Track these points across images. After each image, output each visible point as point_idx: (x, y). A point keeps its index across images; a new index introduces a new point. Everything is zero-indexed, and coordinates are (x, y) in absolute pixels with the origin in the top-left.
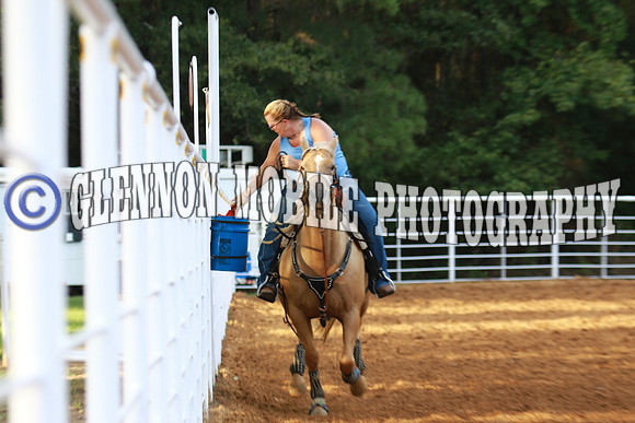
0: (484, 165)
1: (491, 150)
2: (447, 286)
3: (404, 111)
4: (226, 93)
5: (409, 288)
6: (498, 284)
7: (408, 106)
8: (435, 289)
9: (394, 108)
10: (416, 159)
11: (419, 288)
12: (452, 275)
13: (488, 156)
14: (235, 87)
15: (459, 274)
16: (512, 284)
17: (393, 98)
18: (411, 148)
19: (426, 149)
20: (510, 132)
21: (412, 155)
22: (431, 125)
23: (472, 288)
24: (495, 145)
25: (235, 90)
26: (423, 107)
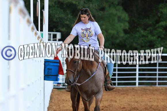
0: (151, 42)
1: (153, 36)
2: (135, 88)
3: (120, 20)
4: (51, 12)
5: (120, 89)
6: (155, 88)
7: (122, 18)
8: (130, 89)
9: (116, 19)
10: (124, 39)
11: (124, 89)
12: (137, 84)
13: (152, 38)
14: (54, 9)
15: (140, 84)
16: (160, 88)
17: (116, 15)
20: (161, 29)
22: (130, 26)
23: (144, 89)
24: (155, 34)
25: (54, 10)
26: (127, 18)
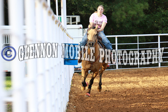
10: (145, 19)
18: (142, 15)
19: (149, 15)
21: (143, 18)
23: (167, 70)
